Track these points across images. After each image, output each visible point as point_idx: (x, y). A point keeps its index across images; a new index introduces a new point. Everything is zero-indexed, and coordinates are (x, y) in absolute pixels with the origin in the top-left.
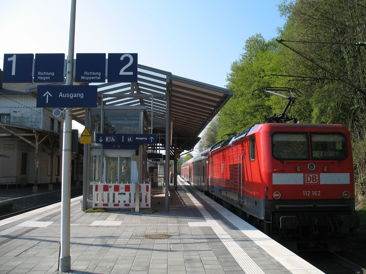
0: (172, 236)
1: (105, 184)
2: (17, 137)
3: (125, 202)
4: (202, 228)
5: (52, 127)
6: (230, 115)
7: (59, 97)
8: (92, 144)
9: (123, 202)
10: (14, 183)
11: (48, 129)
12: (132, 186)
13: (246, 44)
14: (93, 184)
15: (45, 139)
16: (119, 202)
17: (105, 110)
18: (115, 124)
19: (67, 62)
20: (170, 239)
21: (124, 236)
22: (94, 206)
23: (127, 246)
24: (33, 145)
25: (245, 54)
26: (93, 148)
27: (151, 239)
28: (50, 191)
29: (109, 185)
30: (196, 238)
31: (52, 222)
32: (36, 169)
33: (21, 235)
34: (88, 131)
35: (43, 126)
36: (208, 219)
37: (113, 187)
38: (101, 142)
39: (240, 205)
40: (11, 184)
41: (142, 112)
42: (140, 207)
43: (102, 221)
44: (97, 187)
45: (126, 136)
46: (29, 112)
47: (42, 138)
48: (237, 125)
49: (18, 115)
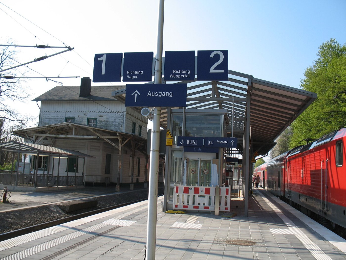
0: (256, 243)
1: (186, 186)
2: (102, 139)
3: (204, 204)
4: (287, 236)
5: (134, 131)
6: (304, 120)
7: (148, 95)
8: (173, 146)
9: (203, 204)
10: (99, 182)
11: (130, 132)
12: (212, 189)
13: (320, 50)
14: (174, 185)
15: (128, 141)
16: (199, 204)
17: (186, 114)
18: (195, 127)
19: (156, 60)
20: (254, 246)
21: (206, 240)
22: (174, 208)
23: (211, 252)
24: (116, 146)
25: (319, 60)
26: (174, 150)
27: (235, 246)
28: (131, 190)
29: (190, 187)
30: (282, 247)
31: (135, 222)
32: (119, 169)
33: (106, 233)
34: (170, 133)
35: (126, 130)
36: (291, 226)
37: (193, 190)
38: (182, 144)
39: (324, 213)
40: (96, 183)
41: (223, 116)
42: (220, 210)
43: (182, 223)
44: (177, 188)
45: (207, 139)
46: (113, 117)
47: (125, 141)
48: (310, 130)
49: (104, 119)
